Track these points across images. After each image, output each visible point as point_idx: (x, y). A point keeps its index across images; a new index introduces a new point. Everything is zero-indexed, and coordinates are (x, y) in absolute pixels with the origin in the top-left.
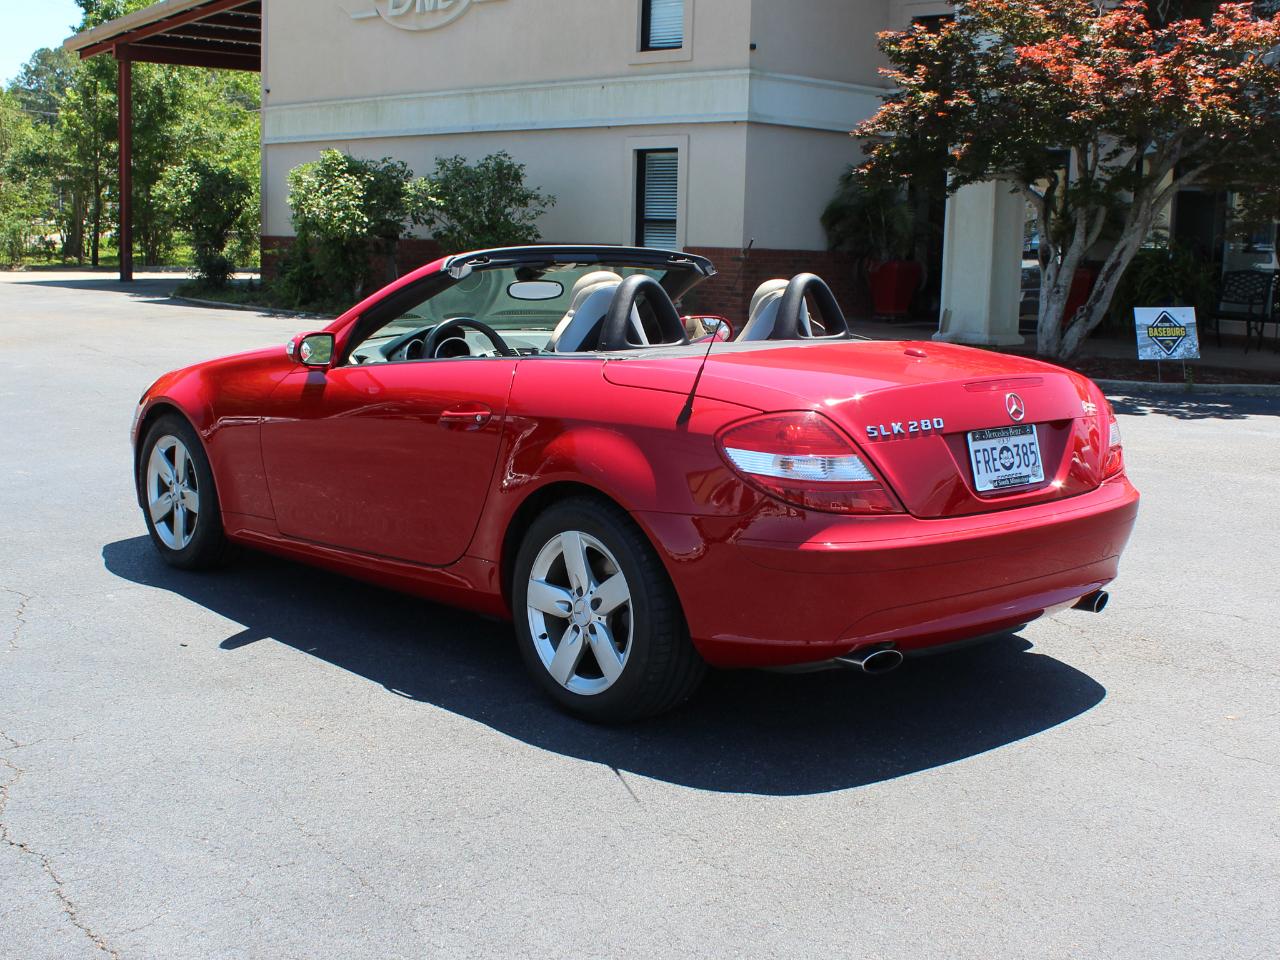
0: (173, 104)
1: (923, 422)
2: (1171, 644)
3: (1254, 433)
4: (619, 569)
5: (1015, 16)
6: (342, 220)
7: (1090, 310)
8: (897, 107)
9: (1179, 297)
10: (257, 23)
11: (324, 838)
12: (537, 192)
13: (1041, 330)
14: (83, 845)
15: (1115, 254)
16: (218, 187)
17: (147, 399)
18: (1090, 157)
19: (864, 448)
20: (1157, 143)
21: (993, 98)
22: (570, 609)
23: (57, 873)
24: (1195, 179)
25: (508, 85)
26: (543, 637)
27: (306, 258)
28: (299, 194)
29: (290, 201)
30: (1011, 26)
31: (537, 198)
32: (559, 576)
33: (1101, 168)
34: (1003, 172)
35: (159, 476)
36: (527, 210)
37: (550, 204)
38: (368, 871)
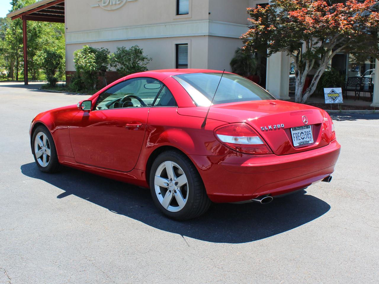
0: (39, 33)
1: (278, 125)
2: (348, 191)
3: (361, 125)
4: (184, 173)
5: (287, 3)
6: (90, 66)
7: (311, 89)
8: (253, 30)
9: (335, 85)
10: (63, 9)
11: (94, 261)
12: (147, 57)
13: (296, 95)
14: (17, 266)
15: (317, 73)
16: (53, 57)
17: (34, 121)
18: (310, 44)
19: (260, 134)
20: (329, 39)
21: (281, 27)
22: (168, 185)
23: (9, 275)
24: (340, 50)
25: (138, 26)
26: (160, 194)
27: (79, 77)
28: (77, 59)
29: (74, 61)
30: (287, 6)
31: (147, 58)
32: (164, 175)
33: (313, 47)
34: (284, 49)
35: (38, 144)
36: (144, 62)
37: (151, 60)
38: (109, 272)
